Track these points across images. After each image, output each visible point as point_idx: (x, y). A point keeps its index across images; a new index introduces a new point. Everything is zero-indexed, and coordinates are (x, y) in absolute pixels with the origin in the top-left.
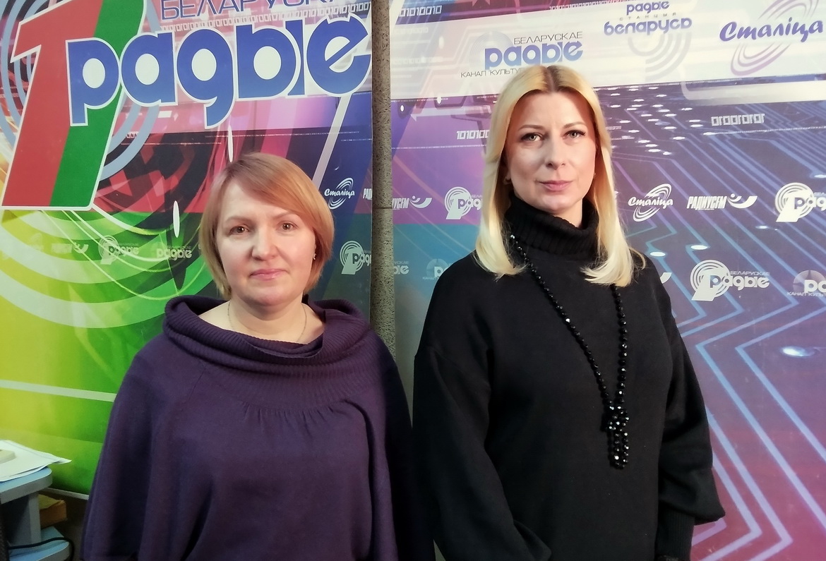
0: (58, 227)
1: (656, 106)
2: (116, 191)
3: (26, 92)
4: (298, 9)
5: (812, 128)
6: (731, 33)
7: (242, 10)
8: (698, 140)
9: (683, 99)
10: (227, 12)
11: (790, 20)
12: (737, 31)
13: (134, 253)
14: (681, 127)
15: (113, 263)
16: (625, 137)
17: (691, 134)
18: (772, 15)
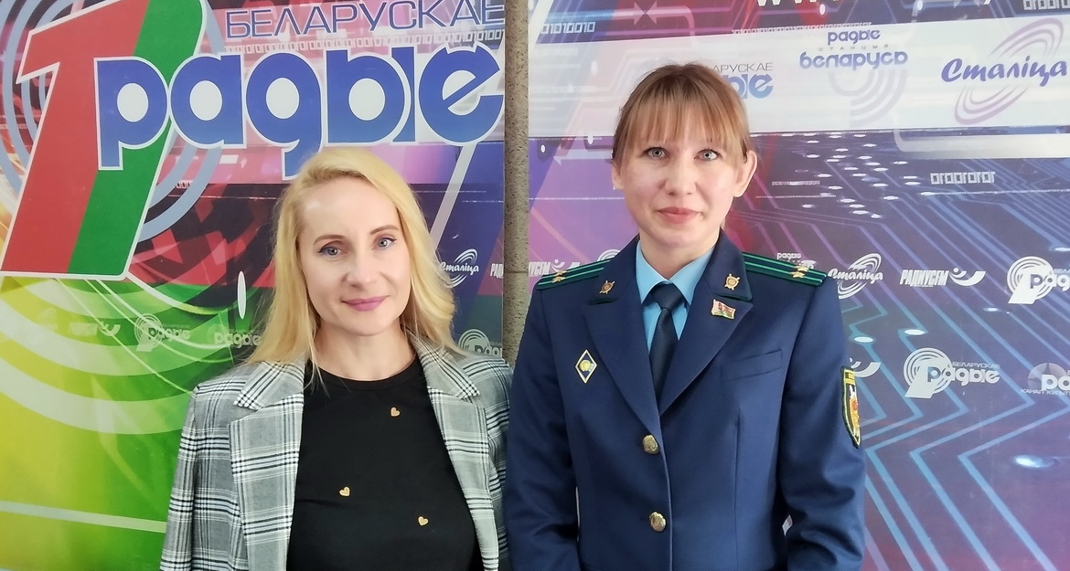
0: (80, 303)
1: (862, 158)
2: (160, 256)
3: (37, 123)
4: (409, 34)
5: (1051, 190)
6: (955, 72)
7: (335, 31)
8: (915, 201)
9: (895, 150)
10: (314, 32)
11: (1028, 58)
12: (962, 70)
13: (183, 337)
14: (894, 185)
15: (153, 349)
16: (824, 195)
17: (906, 194)
18: (1007, 51)
